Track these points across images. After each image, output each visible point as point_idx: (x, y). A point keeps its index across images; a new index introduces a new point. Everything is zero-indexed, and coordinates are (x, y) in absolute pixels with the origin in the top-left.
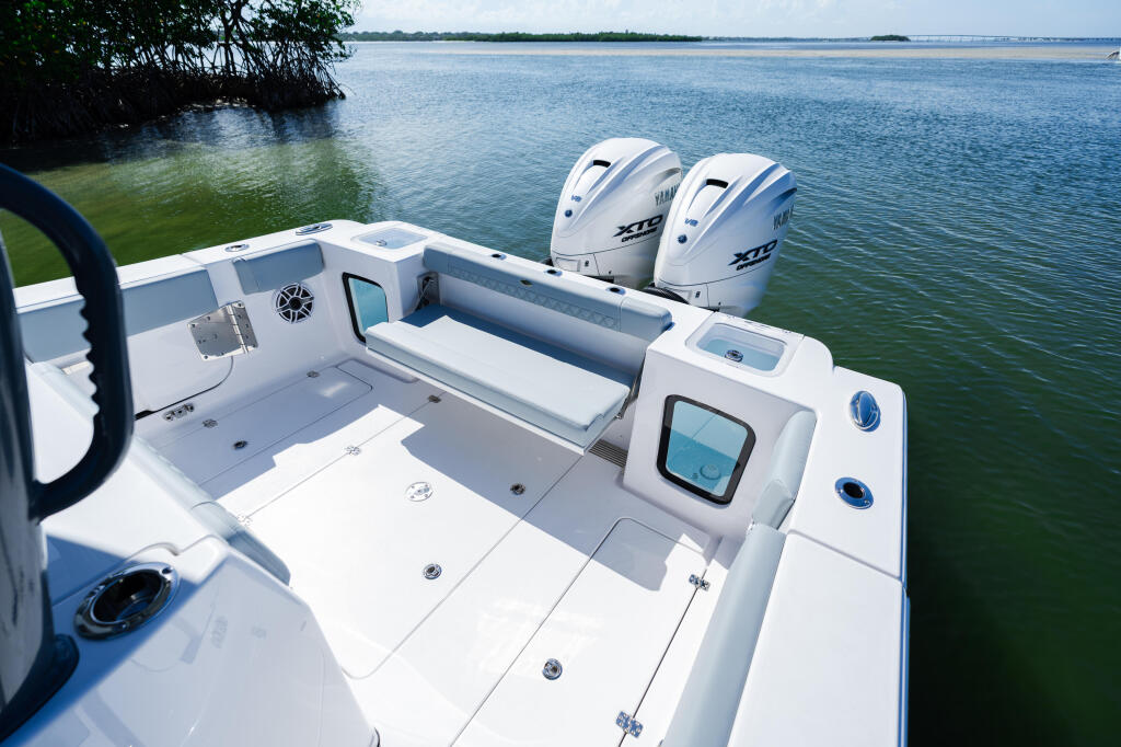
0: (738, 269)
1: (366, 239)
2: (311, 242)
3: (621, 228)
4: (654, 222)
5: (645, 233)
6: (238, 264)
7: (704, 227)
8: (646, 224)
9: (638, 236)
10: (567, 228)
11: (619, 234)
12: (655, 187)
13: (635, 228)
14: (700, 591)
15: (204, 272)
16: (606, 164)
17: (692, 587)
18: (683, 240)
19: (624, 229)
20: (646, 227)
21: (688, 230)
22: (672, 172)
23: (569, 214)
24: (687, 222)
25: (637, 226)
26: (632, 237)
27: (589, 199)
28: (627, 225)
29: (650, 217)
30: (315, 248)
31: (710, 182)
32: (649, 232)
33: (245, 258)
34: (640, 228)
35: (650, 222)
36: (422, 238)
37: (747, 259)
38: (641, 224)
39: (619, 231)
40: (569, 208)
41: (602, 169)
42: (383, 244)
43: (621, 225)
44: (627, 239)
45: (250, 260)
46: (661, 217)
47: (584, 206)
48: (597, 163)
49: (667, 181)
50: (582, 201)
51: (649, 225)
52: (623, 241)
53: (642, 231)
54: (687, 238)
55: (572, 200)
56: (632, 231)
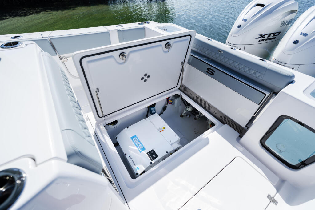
1: (161, 28)
2: (142, 27)
3: (260, 35)
4: (276, 34)
5: (270, 39)
6: (118, 31)
8: (272, 35)
9: (267, 40)
10: (237, 32)
11: (259, 38)
12: (282, 18)
15: (108, 32)
16: (262, 5)
18: (296, 42)
19: (262, 36)
20: (271, 36)
21: (300, 38)
22: (292, 12)
23: (239, 27)
24: (301, 34)
25: (268, 35)
26: (263, 40)
27: (250, 21)
28: (263, 34)
29: (275, 32)
30: (143, 29)
32: (272, 39)
33: (121, 30)
34: (269, 37)
35: (274, 34)
38: (270, 34)
39: (259, 36)
40: (239, 24)
41: (260, 8)
42: (166, 30)
44: (261, 40)
45: (122, 31)
46: (280, 33)
47: (247, 24)
48: (258, 5)
49: (289, 16)
50: (247, 21)
51: (273, 36)
52: (259, 41)
53: (269, 38)
54: (299, 42)
55: (243, 20)
56: (265, 37)
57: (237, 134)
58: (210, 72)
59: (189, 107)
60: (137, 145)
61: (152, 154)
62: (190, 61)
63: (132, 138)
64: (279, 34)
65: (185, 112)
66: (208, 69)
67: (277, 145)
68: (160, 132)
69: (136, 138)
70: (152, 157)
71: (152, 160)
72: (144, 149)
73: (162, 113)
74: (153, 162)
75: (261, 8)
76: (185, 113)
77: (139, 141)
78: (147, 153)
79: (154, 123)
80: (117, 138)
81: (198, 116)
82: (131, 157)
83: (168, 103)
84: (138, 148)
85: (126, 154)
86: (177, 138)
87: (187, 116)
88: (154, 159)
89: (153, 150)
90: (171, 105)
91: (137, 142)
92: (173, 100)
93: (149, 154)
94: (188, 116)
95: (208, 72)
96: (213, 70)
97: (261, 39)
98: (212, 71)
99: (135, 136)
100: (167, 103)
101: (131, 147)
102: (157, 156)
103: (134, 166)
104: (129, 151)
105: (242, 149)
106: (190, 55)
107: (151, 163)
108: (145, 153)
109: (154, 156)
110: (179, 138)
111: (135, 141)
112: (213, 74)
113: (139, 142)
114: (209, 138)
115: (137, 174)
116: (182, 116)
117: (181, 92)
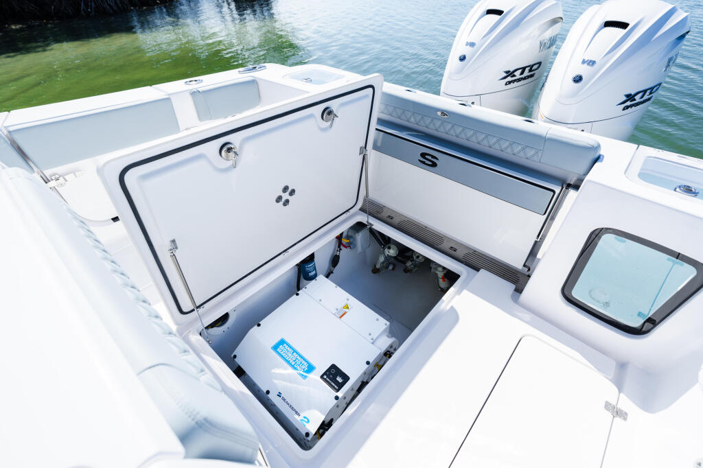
0: (624, 109)
1: (295, 77)
2: (250, 79)
3: (507, 72)
4: (534, 68)
5: (525, 78)
6: (194, 94)
7: (601, 68)
8: (527, 69)
9: (519, 80)
10: (460, 71)
11: (505, 78)
12: (540, 35)
13: (517, 74)
14: (617, 420)
15: (168, 99)
16: (499, 12)
17: (609, 415)
18: (578, 79)
19: (510, 74)
20: (526, 73)
21: (584, 70)
22: (555, 21)
23: (463, 58)
24: (584, 62)
25: (520, 71)
26: (513, 81)
27: (481, 46)
28: (511, 70)
29: (532, 63)
30: (254, 82)
31: (608, 24)
32: (528, 77)
33: (200, 90)
34: (522, 73)
35: (531, 68)
36: (339, 77)
37: (635, 100)
38: (524, 69)
39: (505, 75)
40: (462, 53)
41: (494, 18)
42: (308, 80)
43: (508, 70)
44: (510, 82)
45: (203, 92)
46: (540, 63)
47: (477, 52)
48: (490, 12)
49: (551, 29)
50: (475, 47)
51: (530, 71)
52: (506, 84)
53: (523, 76)
54: (583, 77)
55: (467, 45)
56: (514, 76)
57: (511, 287)
58: (428, 161)
59: (389, 248)
60: (293, 363)
61: (334, 376)
62: (379, 144)
63: (275, 348)
64: (539, 66)
65: (382, 259)
66: (423, 155)
67: (590, 291)
68: (341, 317)
69: (285, 345)
70: (337, 383)
71: (338, 391)
72: (311, 368)
73: (332, 272)
74: (340, 394)
75: (496, 17)
76: (383, 263)
77: (295, 351)
78: (322, 377)
79: (320, 300)
80: (235, 356)
81: (411, 263)
82: (282, 396)
83: (342, 247)
84: (296, 369)
85: (268, 392)
86: (383, 323)
87: (387, 268)
88: (340, 386)
89: (333, 366)
90: (348, 249)
91: (291, 357)
92: (351, 237)
93: (325, 377)
94: (391, 267)
95: (424, 163)
96: (433, 157)
97: (509, 79)
98: (433, 160)
99: (282, 342)
100: (339, 247)
101: (277, 371)
102: (346, 378)
103: (296, 417)
104: (275, 381)
105: (528, 316)
106: (377, 129)
107: (337, 398)
108: (315, 376)
109: (339, 379)
110: (388, 323)
111: (284, 355)
112: (434, 165)
113: (294, 354)
114: (456, 308)
115: (307, 434)
116: (375, 271)
117: (369, 217)
